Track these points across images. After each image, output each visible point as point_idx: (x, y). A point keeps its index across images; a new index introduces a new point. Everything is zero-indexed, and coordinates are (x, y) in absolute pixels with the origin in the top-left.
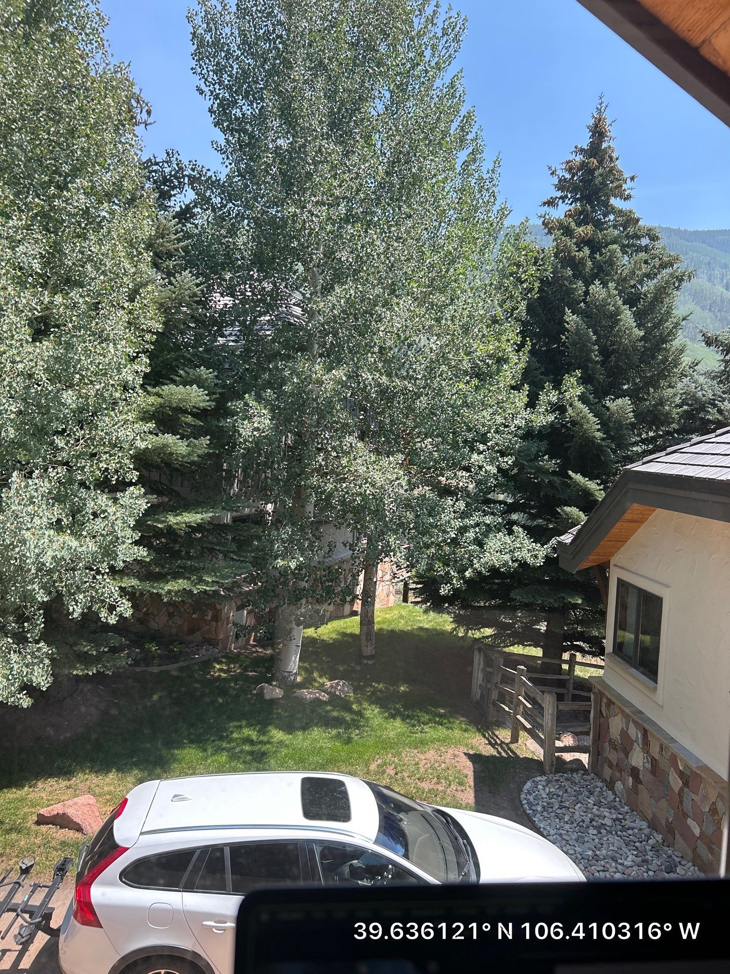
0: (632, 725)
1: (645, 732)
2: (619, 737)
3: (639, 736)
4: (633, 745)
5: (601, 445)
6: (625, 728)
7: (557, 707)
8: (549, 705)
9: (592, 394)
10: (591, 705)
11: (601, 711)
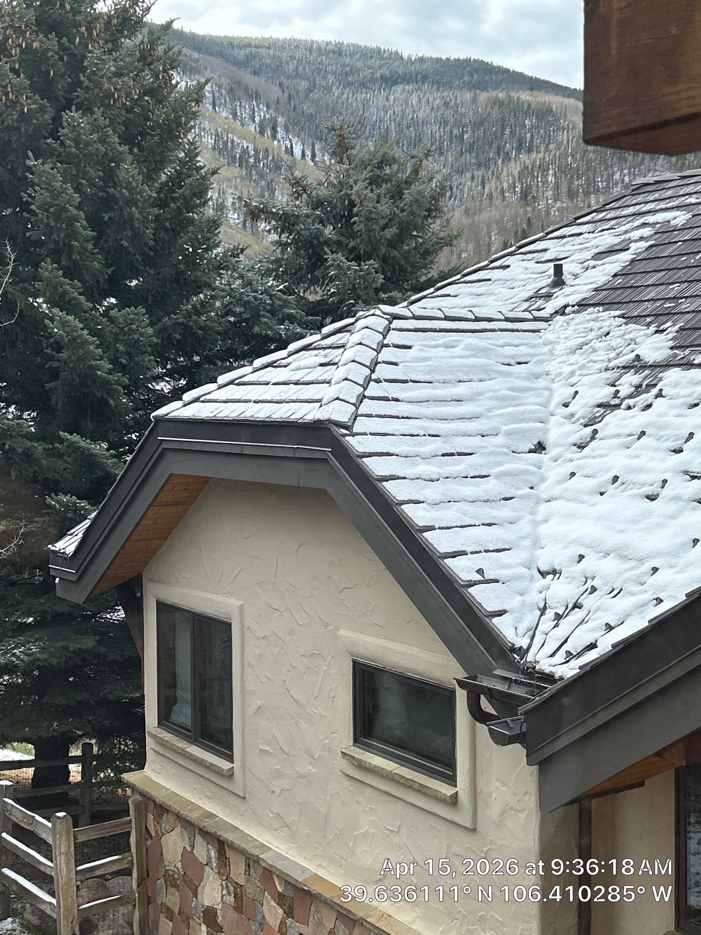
0: (199, 840)
1: (221, 845)
2: (179, 865)
3: (213, 854)
4: (203, 871)
5: (108, 382)
6: (189, 849)
7: (75, 838)
8: (60, 838)
9: (80, 294)
10: (130, 821)
11: (146, 827)
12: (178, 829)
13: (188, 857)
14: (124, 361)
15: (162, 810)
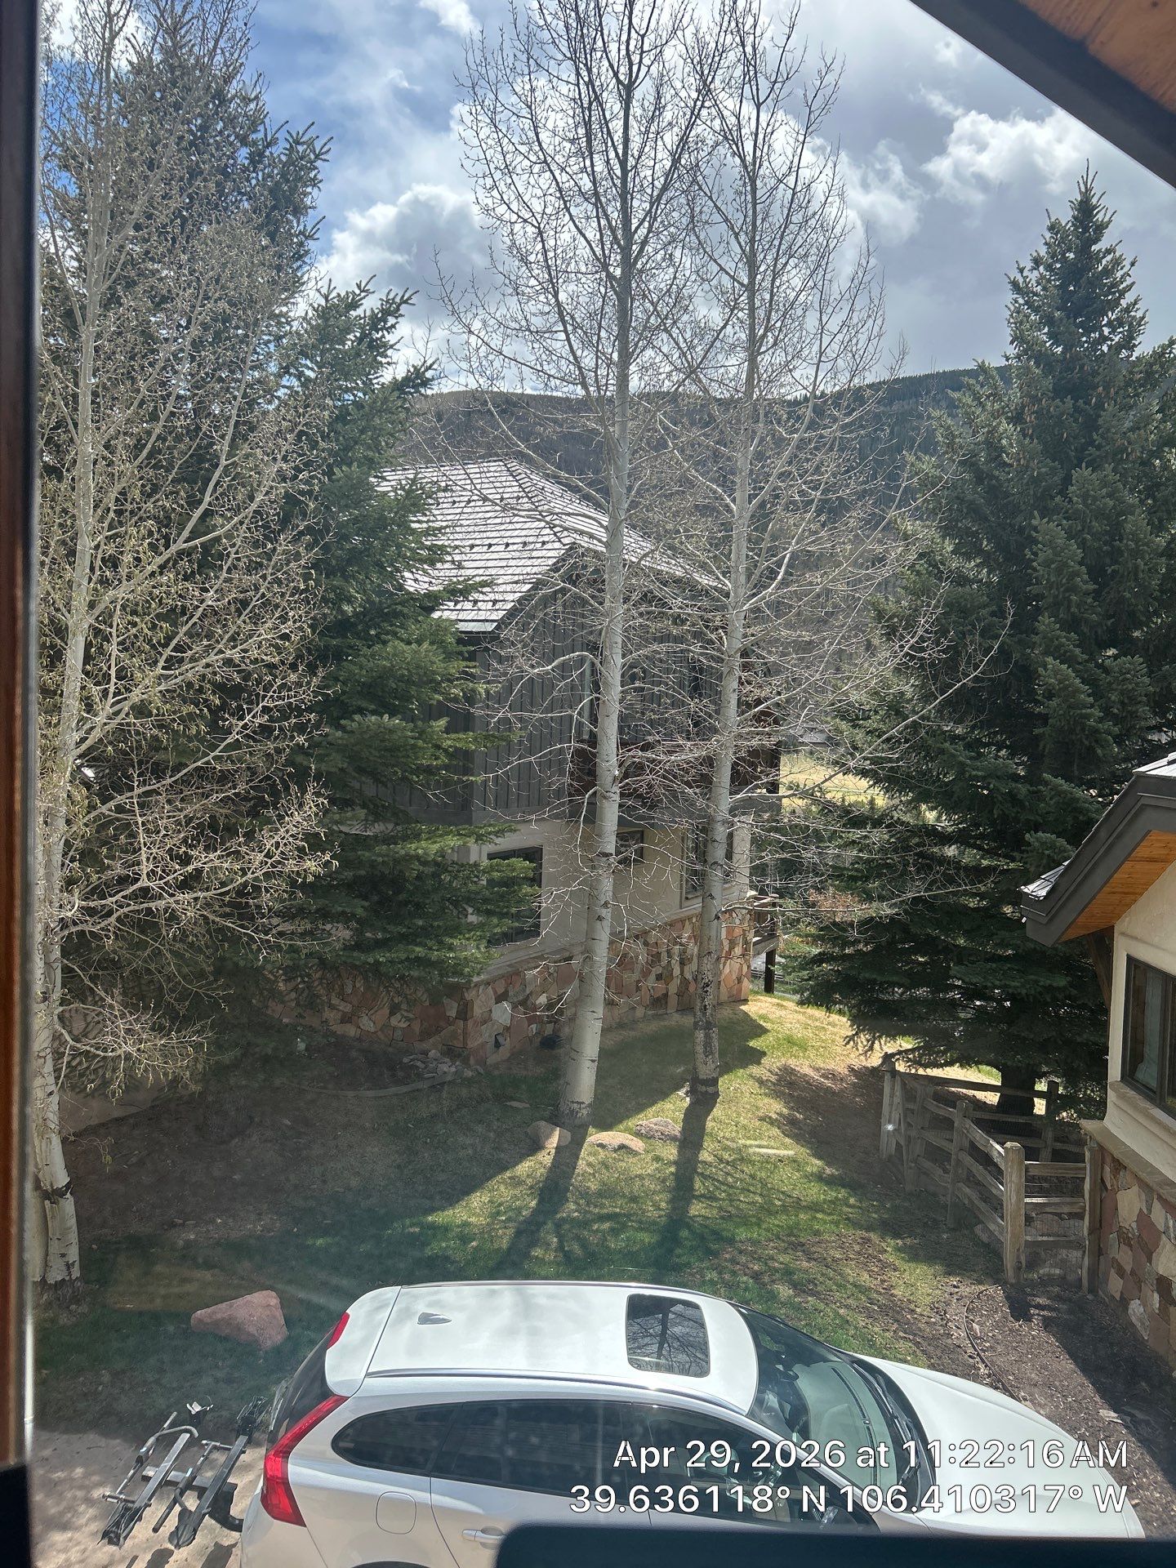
0: (1157, 1205)
2: (1134, 1225)
3: (1171, 1223)
4: (1159, 1238)
5: (1097, 731)
6: (1145, 1211)
7: (1027, 1171)
8: (1012, 1167)
9: (1078, 646)
10: (1085, 1168)
11: (1102, 1179)
12: (1135, 1188)
13: (1144, 1219)
14: (1116, 711)
15: (1119, 1166)
